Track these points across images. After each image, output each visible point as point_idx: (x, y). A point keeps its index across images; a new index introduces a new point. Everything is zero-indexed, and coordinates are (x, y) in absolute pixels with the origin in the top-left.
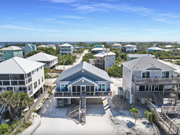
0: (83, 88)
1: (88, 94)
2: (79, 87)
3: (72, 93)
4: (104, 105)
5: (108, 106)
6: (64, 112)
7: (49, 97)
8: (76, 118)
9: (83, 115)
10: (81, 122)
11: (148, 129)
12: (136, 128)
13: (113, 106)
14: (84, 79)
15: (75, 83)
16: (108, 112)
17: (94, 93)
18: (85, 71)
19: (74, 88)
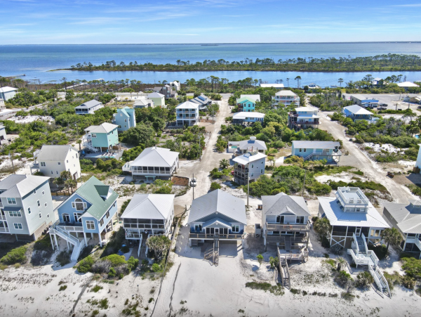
0: (217, 230)
1: (221, 237)
2: (212, 229)
3: (206, 234)
4: (238, 245)
5: (241, 247)
6: (198, 252)
7: (180, 232)
8: (211, 259)
9: (216, 257)
10: (215, 263)
11: (268, 273)
12: (258, 271)
13: (247, 246)
14: (218, 222)
15: (210, 226)
16: (240, 253)
17: (227, 235)
18: (219, 213)
19: (208, 229)
